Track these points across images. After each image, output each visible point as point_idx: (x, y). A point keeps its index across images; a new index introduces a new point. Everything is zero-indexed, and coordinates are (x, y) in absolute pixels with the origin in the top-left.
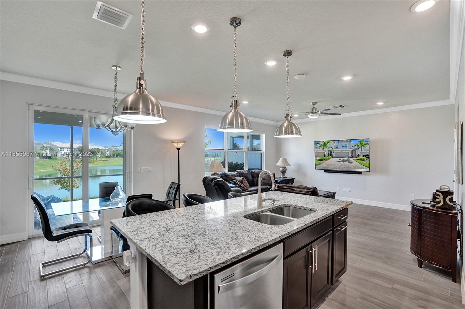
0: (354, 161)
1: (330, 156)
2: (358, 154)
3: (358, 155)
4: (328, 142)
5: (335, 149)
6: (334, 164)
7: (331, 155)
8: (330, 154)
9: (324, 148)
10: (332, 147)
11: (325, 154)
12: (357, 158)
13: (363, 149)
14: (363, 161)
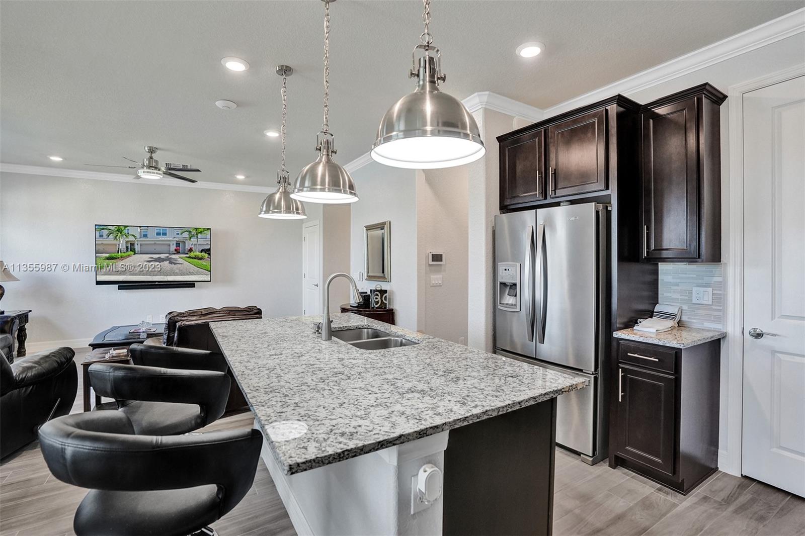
0: (181, 261)
1: (131, 250)
2: (189, 248)
3: (191, 250)
4: (126, 227)
5: (141, 238)
7: (133, 250)
8: (131, 248)
9: (118, 237)
10: (133, 236)
11: (120, 247)
12: (188, 255)
13: (200, 239)
14: (200, 261)
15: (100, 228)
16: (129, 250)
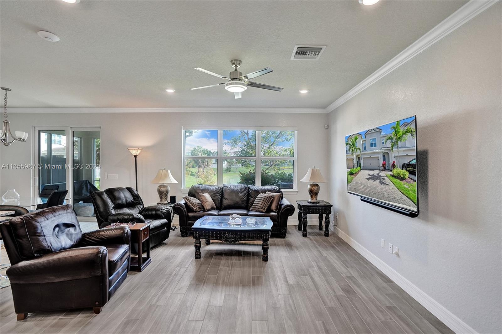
0: (387, 180)
1: (359, 166)
2: (392, 163)
3: (394, 166)
5: (362, 151)
6: (363, 184)
8: (359, 163)
9: (353, 152)
10: (359, 149)
11: (355, 162)
12: (391, 173)
13: (400, 148)
14: (402, 182)
15: (347, 142)
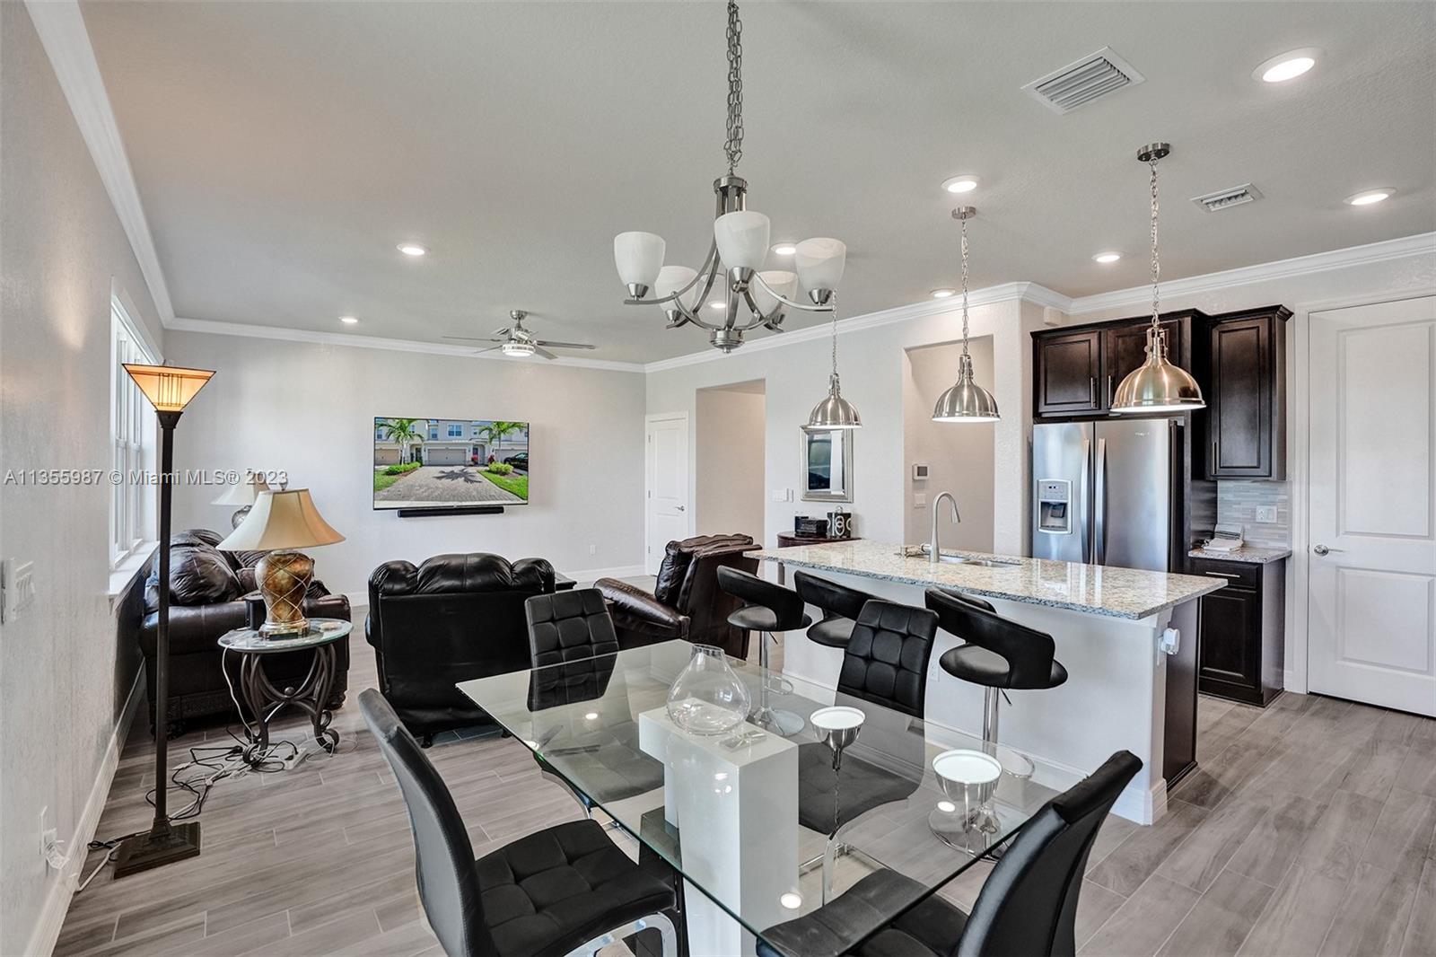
1: (417, 460)
2: (489, 457)
3: (491, 460)
4: (410, 421)
5: (428, 440)
6: (426, 486)
7: (419, 459)
8: (416, 456)
9: (400, 438)
10: (419, 436)
12: (488, 468)
13: (503, 441)
14: (502, 477)
15: (380, 423)
16: (414, 459)
